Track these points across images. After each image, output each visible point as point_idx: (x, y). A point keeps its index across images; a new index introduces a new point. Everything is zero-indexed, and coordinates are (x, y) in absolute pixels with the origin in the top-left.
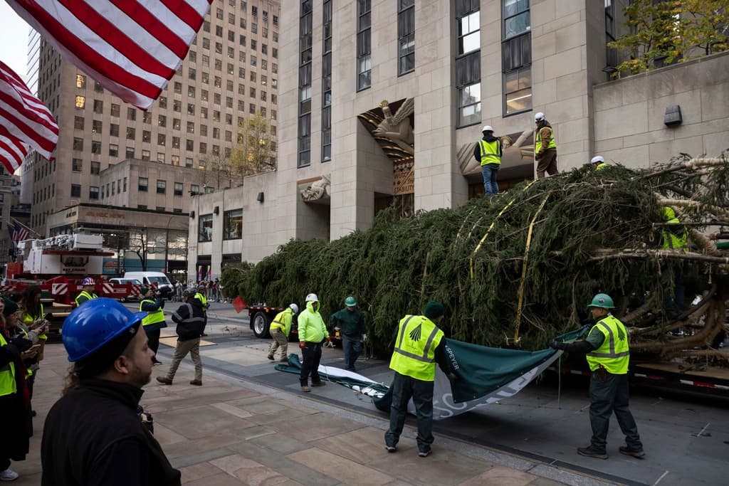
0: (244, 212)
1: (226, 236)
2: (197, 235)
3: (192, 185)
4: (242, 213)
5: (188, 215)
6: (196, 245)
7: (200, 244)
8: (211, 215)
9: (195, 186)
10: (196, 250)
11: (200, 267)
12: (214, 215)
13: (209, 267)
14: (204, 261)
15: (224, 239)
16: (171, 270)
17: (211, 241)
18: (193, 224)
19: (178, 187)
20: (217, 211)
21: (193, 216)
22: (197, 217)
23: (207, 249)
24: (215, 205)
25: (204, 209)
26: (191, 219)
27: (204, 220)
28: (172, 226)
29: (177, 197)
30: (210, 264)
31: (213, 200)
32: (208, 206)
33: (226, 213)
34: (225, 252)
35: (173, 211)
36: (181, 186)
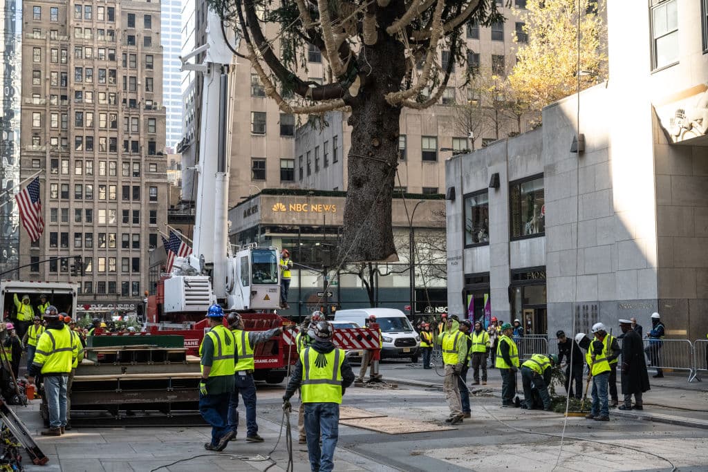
0: (546, 180)
1: (516, 232)
2: (461, 233)
3: (454, 138)
4: (542, 184)
5: (443, 197)
6: (460, 254)
7: (468, 251)
8: (485, 191)
9: (459, 139)
10: (460, 262)
11: (470, 297)
12: (491, 191)
13: (486, 296)
14: (477, 284)
15: (512, 238)
16: (422, 307)
17: (487, 244)
18: (454, 211)
19: (430, 145)
20: (496, 182)
21: (452, 196)
22: (459, 198)
23: (481, 259)
24: (492, 171)
25: (472, 180)
26: (448, 202)
27: (474, 203)
28: (418, 221)
29: (426, 164)
30: (488, 291)
31: (487, 161)
32: (479, 173)
33: (513, 186)
34: (515, 266)
35: (420, 192)
36: (433, 142)
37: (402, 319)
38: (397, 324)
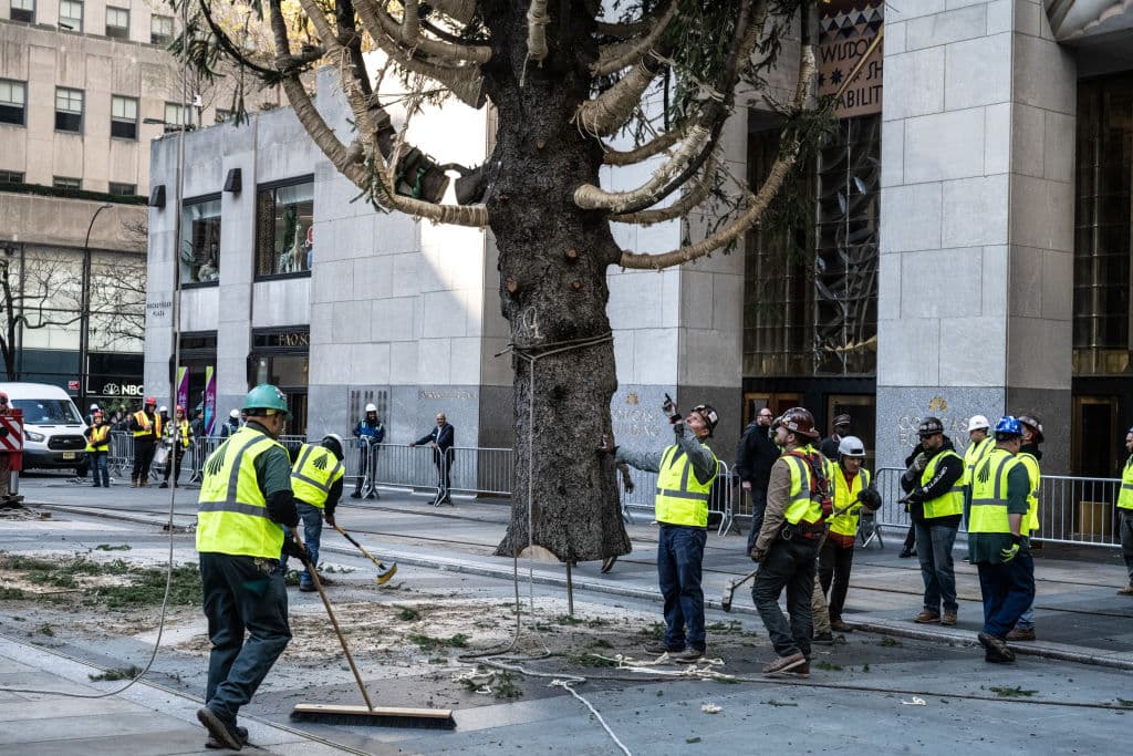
0: (318, 185)
1: (265, 268)
2: (171, 264)
3: (167, 104)
4: (311, 191)
5: (144, 201)
6: (169, 298)
7: (184, 294)
8: (216, 196)
9: (178, 105)
10: (168, 312)
11: (182, 372)
12: (227, 196)
13: (209, 370)
14: (196, 349)
15: (257, 278)
16: (98, 385)
17: (215, 283)
18: (162, 227)
19: (125, 112)
20: (235, 183)
21: (160, 199)
22: (171, 204)
23: (204, 309)
24: (229, 163)
25: (196, 176)
26: (154, 210)
27: (196, 215)
28: (100, 238)
29: (118, 144)
30: (214, 363)
31: (223, 147)
32: (208, 166)
33: (263, 191)
34: (259, 323)
35: (105, 189)
36: (131, 106)
37: (63, 404)
38: (55, 411)
